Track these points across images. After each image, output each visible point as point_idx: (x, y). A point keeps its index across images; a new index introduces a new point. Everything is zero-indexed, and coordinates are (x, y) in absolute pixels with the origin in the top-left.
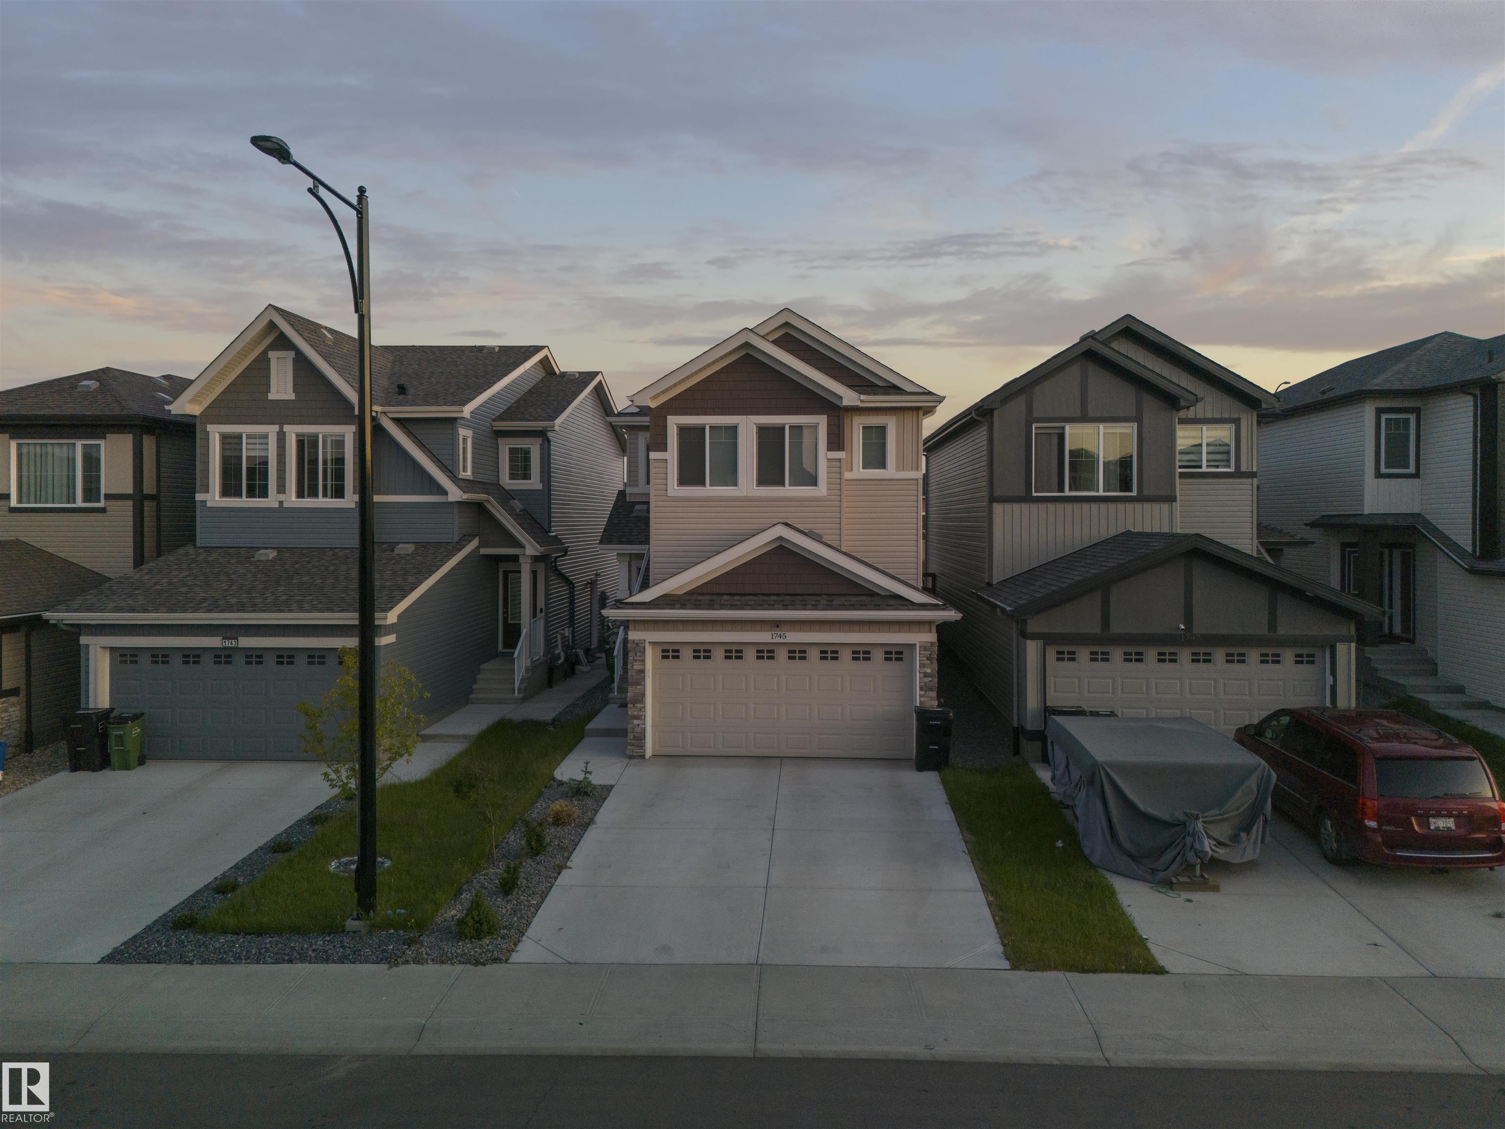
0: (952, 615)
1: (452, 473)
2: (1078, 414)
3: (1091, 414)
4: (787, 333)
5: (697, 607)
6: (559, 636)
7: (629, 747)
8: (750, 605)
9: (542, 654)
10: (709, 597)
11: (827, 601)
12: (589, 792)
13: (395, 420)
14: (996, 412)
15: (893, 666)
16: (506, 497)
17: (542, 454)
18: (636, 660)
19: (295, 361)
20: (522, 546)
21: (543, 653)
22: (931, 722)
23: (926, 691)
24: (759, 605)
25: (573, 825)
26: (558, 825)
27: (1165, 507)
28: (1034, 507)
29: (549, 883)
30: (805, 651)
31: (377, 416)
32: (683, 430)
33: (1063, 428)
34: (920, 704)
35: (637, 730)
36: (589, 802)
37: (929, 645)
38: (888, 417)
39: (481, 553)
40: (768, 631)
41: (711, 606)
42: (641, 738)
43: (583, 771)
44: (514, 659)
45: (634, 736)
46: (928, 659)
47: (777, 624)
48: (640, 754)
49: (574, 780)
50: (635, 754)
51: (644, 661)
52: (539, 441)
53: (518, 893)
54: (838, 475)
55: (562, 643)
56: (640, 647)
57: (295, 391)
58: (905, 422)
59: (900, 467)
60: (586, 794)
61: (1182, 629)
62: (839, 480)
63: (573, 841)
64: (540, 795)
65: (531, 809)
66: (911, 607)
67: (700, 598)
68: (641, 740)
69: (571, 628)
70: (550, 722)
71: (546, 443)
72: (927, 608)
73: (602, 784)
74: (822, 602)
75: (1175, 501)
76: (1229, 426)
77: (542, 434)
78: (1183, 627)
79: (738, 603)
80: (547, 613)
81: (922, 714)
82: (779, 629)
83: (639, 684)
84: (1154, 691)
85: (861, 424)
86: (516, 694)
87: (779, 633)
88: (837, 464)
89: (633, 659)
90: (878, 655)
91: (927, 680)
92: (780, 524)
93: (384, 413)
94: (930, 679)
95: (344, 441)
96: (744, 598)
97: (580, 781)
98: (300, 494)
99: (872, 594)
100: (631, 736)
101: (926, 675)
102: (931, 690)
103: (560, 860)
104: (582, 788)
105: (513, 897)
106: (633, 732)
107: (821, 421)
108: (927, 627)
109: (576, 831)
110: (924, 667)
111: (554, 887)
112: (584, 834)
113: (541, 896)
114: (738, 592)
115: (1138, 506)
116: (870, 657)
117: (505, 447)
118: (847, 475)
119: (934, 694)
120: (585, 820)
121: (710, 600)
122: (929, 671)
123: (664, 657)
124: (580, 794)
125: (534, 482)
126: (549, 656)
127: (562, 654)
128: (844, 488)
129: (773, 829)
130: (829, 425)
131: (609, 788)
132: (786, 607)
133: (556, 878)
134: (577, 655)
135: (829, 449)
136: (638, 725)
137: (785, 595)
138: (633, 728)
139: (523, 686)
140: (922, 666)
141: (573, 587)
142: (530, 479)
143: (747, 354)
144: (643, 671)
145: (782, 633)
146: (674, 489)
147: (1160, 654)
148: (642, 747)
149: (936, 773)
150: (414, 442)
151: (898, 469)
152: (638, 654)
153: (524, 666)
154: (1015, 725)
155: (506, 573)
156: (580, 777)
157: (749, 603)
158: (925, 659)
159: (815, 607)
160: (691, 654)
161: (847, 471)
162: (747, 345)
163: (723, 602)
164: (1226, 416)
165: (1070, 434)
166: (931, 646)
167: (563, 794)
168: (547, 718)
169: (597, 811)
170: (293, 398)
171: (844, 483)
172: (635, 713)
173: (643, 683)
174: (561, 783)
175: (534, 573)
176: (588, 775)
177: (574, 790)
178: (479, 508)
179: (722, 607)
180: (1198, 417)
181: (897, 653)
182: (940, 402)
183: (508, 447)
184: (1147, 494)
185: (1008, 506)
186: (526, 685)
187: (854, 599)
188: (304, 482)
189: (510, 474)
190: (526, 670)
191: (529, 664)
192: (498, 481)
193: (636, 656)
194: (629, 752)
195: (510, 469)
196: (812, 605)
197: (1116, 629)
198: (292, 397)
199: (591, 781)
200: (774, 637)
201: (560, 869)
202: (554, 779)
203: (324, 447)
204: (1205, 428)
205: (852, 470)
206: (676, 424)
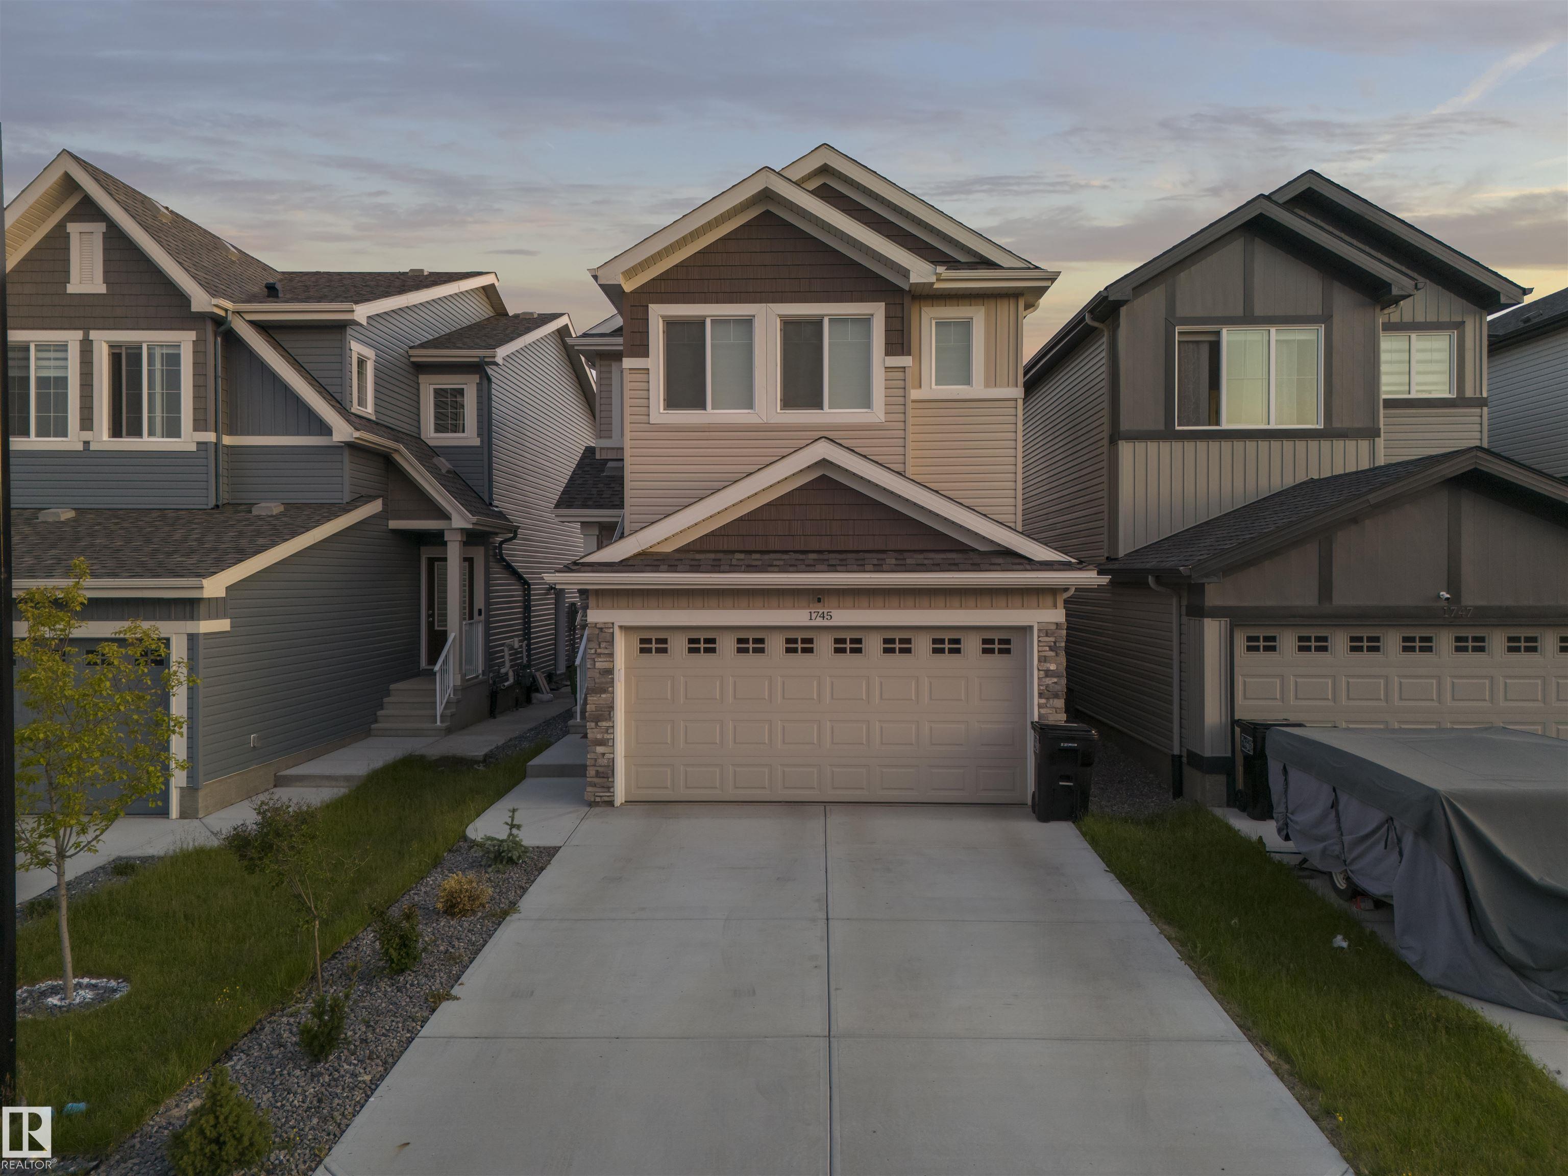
0: (1089, 577)
1: (341, 405)
2: (1239, 312)
3: (1258, 311)
4: (825, 184)
5: (695, 568)
6: (506, 649)
7: (589, 789)
8: (776, 566)
9: (480, 672)
10: (712, 556)
11: (896, 559)
12: (514, 857)
13: (254, 324)
14: (1123, 310)
15: (996, 660)
16: (427, 454)
17: (479, 397)
18: (600, 654)
19: (106, 237)
20: (447, 517)
21: (483, 671)
22: (1062, 744)
23: (1048, 699)
24: (791, 566)
25: (480, 914)
26: (453, 915)
27: (1364, 444)
28: (1177, 446)
29: (408, 1031)
30: (861, 640)
31: (226, 317)
32: (671, 324)
33: (1218, 333)
34: (1039, 718)
35: (601, 761)
36: (515, 874)
37: (1053, 627)
38: (973, 308)
39: (390, 528)
40: (804, 608)
41: (716, 568)
42: (607, 774)
43: (507, 824)
44: (435, 674)
45: (597, 771)
46: (1051, 649)
47: (818, 596)
48: (606, 799)
49: (492, 839)
50: (598, 799)
51: (611, 655)
52: (476, 378)
53: (339, 1058)
54: (900, 392)
55: (511, 661)
56: (604, 635)
57: (106, 281)
58: (998, 313)
59: (992, 380)
60: (511, 861)
61: (1447, 599)
62: (902, 399)
63: (473, 944)
64: (437, 862)
65: (416, 887)
66: (1028, 567)
67: (698, 556)
68: (608, 778)
69: (526, 642)
70: (481, 759)
71: (485, 382)
72: (1055, 567)
73: (540, 846)
74: (888, 561)
75: (1379, 436)
76: (1447, 333)
77: (479, 368)
78: (1445, 595)
79: (759, 563)
80: (488, 616)
81: (1043, 730)
82: (820, 605)
83: (604, 691)
84: (1396, 696)
85: (935, 319)
86: (438, 723)
87: (821, 611)
88: (900, 375)
89: (596, 653)
90: (972, 645)
91: (1049, 681)
92: (823, 439)
93: (238, 313)
94: (1055, 680)
95: (179, 355)
96: (766, 557)
97: (502, 841)
98: (116, 432)
99: (965, 549)
100: (591, 772)
101: (1048, 674)
102: (1056, 696)
103: (441, 983)
104: (503, 851)
105: (327, 1066)
106: (595, 766)
107: (877, 311)
108: (1049, 600)
109: (482, 926)
110: (1045, 661)
111: (416, 1039)
112: (495, 930)
113: (385, 1063)
114: (757, 549)
115: (1326, 444)
116: (960, 648)
117: (428, 387)
118: (914, 394)
119: (1060, 703)
120: (502, 906)
121: (714, 560)
122: (1053, 667)
123: (642, 650)
124: (501, 862)
125: (469, 436)
126: (491, 675)
127: (511, 674)
128: (910, 412)
129: (828, 919)
130: (887, 317)
131: (551, 852)
132: (833, 568)
133: (425, 1021)
134: (534, 678)
135: (888, 353)
136: (603, 754)
137: (830, 552)
138: (596, 760)
139: (448, 712)
140: (1043, 659)
141: (529, 589)
142: (463, 431)
143: (767, 213)
144: (610, 671)
145: (826, 611)
146: (659, 413)
147: (1405, 639)
148: (609, 788)
149: (1070, 824)
150: (282, 355)
151: (987, 385)
152: (603, 645)
153: (451, 685)
154: (1176, 752)
155: (431, 561)
156: (502, 833)
157: (775, 563)
158: (1047, 649)
159: (878, 568)
160: (685, 645)
161: (914, 388)
162: (766, 195)
163: (734, 562)
164: (1445, 318)
165: (1228, 342)
166: (1057, 628)
167: (474, 861)
168: (476, 754)
169: (524, 890)
170: (104, 291)
171: (910, 405)
172: (599, 736)
173: (610, 689)
174: (473, 844)
175: (469, 561)
176: (515, 831)
177: (492, 856)
178: (386, 461)
179: (733, 569)
180: (1405, 320)
181: (1001, 641)
182: (1053, 280)
183: (432, 387)
184: (1339, 426)
185: (1140, 446)
186: (454, 710)
187: (939, 557)
188: (121, 413)
189: (436, 424)
190: (455, 690)
191: (458, 683)
192: (419, 434)
193: (600, 647)
194: (589, 797)
195: (436, 418)
196: (874, 565)
197: (1342, 598)
198: (102, 289)
199: (521, 840)
200: (813, 617)
201: (434, 1002)
202: (465, 838)
203: (151, 362)
204: (1414, 336)
205: (920, 387)
206: (663, 317)
